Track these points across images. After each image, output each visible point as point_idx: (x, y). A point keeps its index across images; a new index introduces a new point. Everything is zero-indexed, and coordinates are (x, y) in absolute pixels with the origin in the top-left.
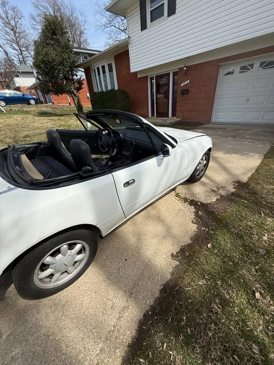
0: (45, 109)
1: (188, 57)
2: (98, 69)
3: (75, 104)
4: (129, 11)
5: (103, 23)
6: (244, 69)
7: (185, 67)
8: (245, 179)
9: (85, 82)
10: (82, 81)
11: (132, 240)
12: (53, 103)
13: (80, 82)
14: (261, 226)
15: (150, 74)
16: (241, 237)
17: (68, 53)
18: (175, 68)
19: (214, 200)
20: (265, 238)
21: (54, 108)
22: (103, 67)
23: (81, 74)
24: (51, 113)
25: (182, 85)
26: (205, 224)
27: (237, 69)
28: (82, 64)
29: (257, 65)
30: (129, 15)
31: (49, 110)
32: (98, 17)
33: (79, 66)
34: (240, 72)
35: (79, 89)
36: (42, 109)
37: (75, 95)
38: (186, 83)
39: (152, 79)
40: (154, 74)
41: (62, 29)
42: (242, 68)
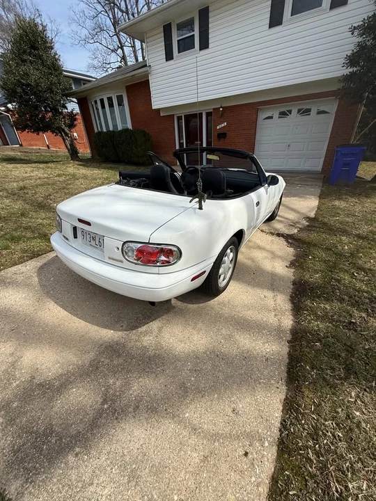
0: (12, 154)
1: (225, 97)
2: (102, 101)
3: (66, 146)
4: (148, 35)
5: (83, 37)
6: (283, 114)
7: (221, 107)
8: (312, 215)
9: (79, 117)
10: (76, 115)
11: (249, 262)
12: (21, 145)
13: (72, 116)
14: (340, 241)
15: (177, 113)
16: (330, 250)
17: (56, 76)
18: (210, 108)
19: (296, 231)
20: (346, 248)
21: (25, 152)
22: (110, 99)
23: (73, 106)
24: (21, 160)
25: (218, 128)
26: (299, 247)
27: (276, 115)
28: (77, 93)
29: (295, 111)
30: (148, 40)
31: (18, 154)
32: (74, 27)
33: (72, 95)
34: (280, 117)
35: (71, 126)
36: (6, 153)
37: (67, 135)
38: (223, 125)
39: (179, 118)
40: (183, 113)
41: (45, 42)
42: (281, 113)
